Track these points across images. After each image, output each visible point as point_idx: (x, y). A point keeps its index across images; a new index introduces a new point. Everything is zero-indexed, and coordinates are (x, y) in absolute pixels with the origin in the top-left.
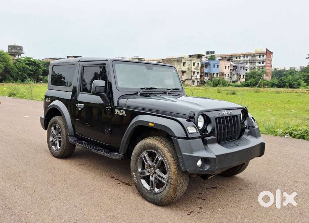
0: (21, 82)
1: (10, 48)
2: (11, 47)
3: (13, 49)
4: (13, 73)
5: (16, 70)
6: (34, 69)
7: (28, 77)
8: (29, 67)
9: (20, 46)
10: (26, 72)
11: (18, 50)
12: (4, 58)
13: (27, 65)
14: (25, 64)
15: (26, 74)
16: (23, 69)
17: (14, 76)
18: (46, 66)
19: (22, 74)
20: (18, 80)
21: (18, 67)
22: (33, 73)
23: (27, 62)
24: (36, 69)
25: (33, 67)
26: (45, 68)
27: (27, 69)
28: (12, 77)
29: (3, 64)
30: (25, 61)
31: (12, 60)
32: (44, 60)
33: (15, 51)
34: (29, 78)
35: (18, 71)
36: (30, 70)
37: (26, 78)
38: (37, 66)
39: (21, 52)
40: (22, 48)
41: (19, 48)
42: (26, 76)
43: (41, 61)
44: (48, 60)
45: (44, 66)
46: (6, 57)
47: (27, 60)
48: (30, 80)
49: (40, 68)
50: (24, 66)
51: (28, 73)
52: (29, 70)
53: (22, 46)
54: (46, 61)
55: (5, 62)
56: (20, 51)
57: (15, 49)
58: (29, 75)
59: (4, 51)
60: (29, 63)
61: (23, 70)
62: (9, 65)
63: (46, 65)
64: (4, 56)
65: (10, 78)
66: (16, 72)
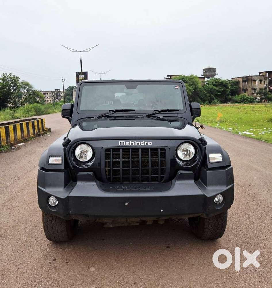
0: (209, 103)
1: (204, 72)
2: (206, 70)
3: (207, 72)
4: (201, 95)
5: (205, 91)
6: (221, 90)
7: (215, 98)
8: (217, 88)
9: (214, 68)
10: (213, 93)
11: (212, 72)
12: (193, 82)
13: (215, 86)
14: (212, 85)
15: (213, 95)
16: (211, 90)
17: (202, 98)
18: (234, 86)
19: (210, 95)
20: (206, 101)
21: (206, 89)
22: (220, 94)
23: (215, 83)
24: (223, 90)
25: (221, 87)
26: (234, 88)
27: (214, 90)
28: (201, 98)
29: (192, 88)
30: (213, 83)
31: (201, 83)
32: (233, 80)
33: (209, 73)
34: (217, 98)
35: (206, 93)
36: (218, 91)
37: (213, 99)
38: (225, 87)
39: (215, 73)
40: (216, 70)
41: (213, 70)
42: (213, 97)
43: (229, 81)
44: (237, 79)
45: (233, 86)
46: (195, 80)
47: (214, 81)
48: (217, 101)
49: (228, 88)
50: (211, 87)
51: (216, 94)
52: (216, 91)
53: (215, 68)
54: (235, 80)
55: (194, 85)
56: (213, 73)
57: (209, 72)
58: (217, 96)
59: (193, 75)
60: (216, 84)
61: (211, 92)
62: (198, 88)
63: (235, 84)
64: (193, 79)
65: (199, 100)
66: (204, 93)
